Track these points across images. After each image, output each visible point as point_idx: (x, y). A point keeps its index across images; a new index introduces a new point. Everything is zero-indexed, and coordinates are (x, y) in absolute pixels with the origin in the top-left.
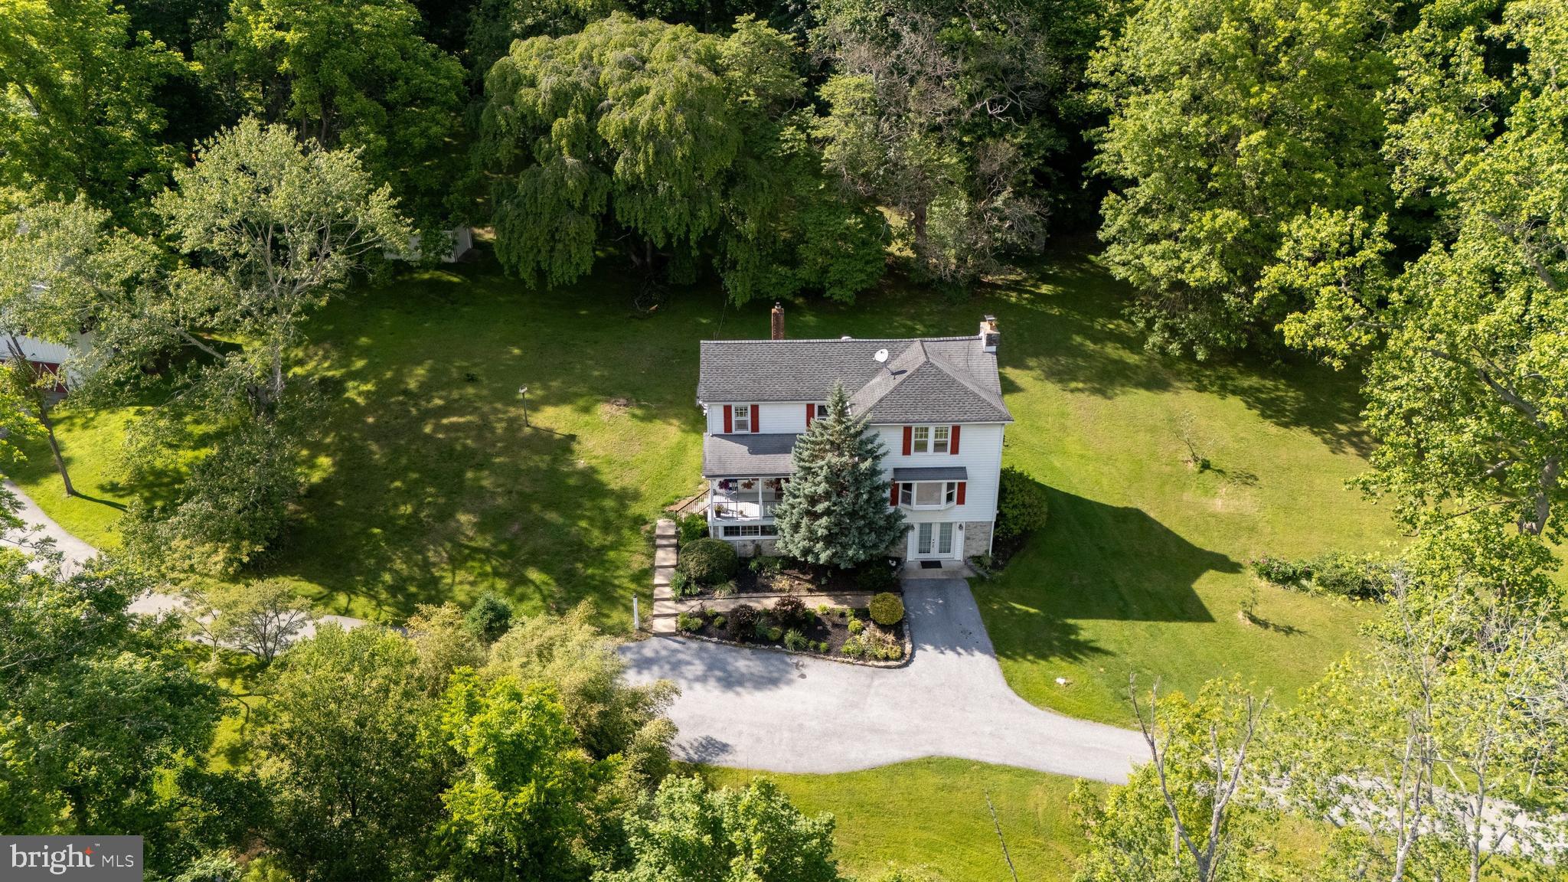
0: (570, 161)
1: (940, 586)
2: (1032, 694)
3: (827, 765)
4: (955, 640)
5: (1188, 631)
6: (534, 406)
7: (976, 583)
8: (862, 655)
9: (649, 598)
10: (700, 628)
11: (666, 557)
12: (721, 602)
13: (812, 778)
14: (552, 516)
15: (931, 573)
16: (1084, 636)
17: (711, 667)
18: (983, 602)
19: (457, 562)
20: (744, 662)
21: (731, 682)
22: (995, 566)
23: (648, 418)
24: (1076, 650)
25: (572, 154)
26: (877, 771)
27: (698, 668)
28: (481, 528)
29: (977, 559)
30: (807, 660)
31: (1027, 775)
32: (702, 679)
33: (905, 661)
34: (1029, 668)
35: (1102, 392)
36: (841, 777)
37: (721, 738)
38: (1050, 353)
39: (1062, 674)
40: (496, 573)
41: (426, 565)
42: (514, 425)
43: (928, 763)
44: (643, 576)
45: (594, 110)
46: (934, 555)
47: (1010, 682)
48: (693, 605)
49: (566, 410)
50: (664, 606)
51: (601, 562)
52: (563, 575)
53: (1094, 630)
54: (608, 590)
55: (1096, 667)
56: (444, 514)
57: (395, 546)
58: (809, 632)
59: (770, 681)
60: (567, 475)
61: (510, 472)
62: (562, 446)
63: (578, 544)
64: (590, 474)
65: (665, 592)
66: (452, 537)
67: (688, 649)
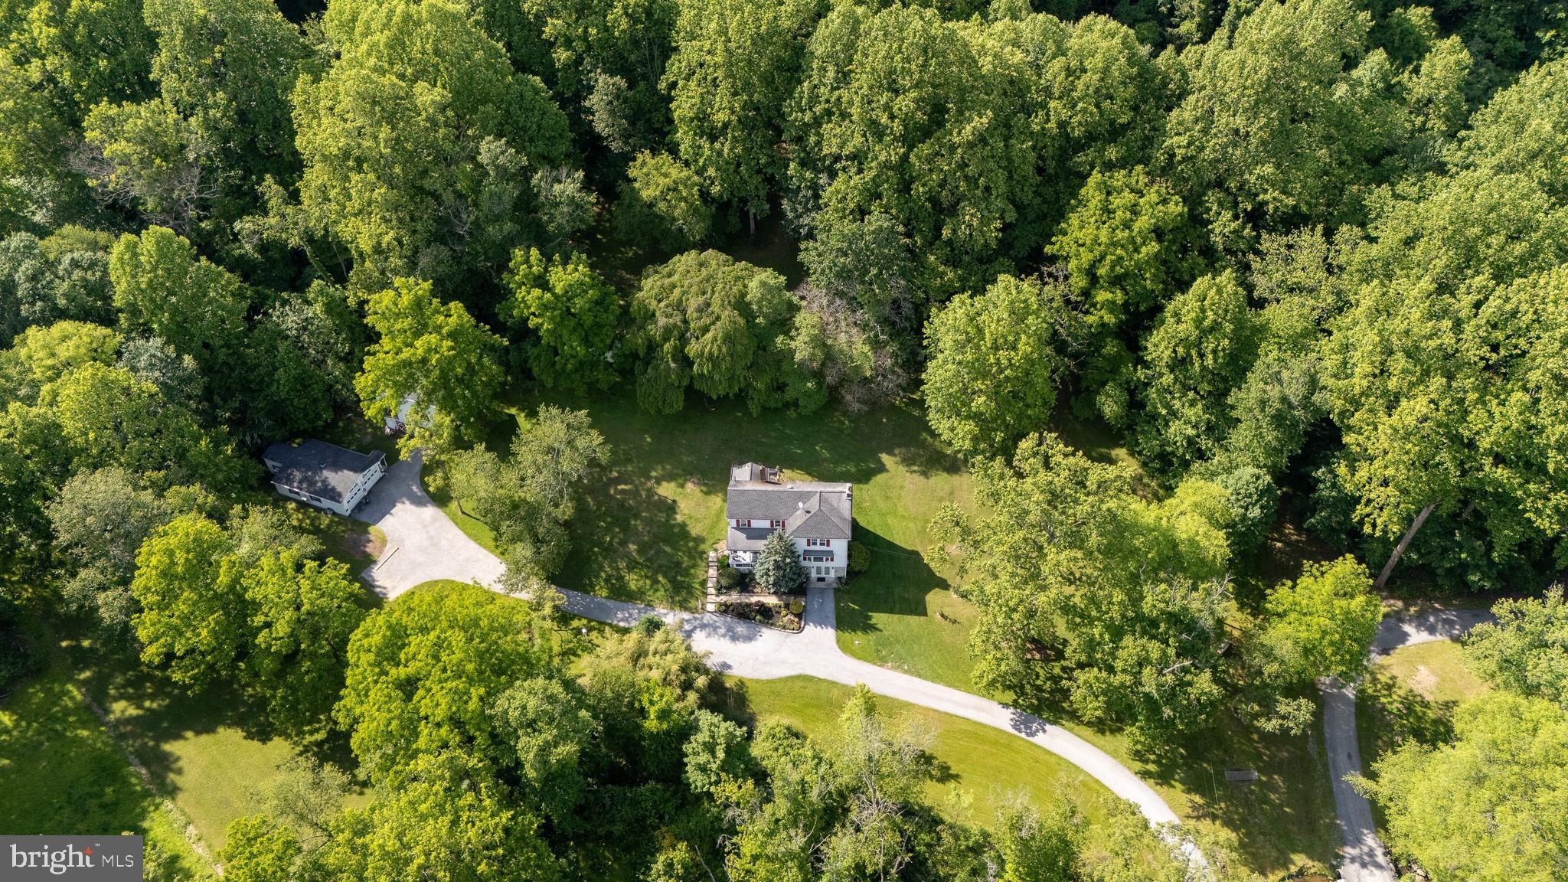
0: (673, 365)
1: (822, 591)
2: (845, 648)
3: (764, 676)
4: (821, 622)
5: (913, 620)
6: (658, 482)
7: (837, 590)
8: (784, 627)
9: (705, 594)
10: (725, 609)
11: (713, 572)
12: (734, 597)
13: (757, 681)
14: (668, 549)
15: (821, 585)
16: (873, 621)
17: (728, 631)
18: (837, 602)
19: (630, 569)
20: (741, 628)
21: (735, 638)
22: (846, 584)
23: (707, 493)
24: (868, 627)
25: (674, 361)
26: (781, 680)
27: (722, 631)
28: (639, 552)
29: (840, 578)
30: (764, 630)
31: (834, 683)
32: (724, 636)
33: (800, 630)
34: (847, 636)
35: (925, 474)
36: (768, 681)
37: (729, 663)
38: (907, 445)
39: (858, 639)
40: (647, 577)
41: (618, 570)
42: (651, 492)
43: (799, 677)
44: (704, 583)
45: (683, 340)
46: (823, 575)
47: (838, 642)
48: (723, 598)
49: (673, 485)
50: (711, 598)
51: (688, 575)
52: (673, 581)
53: (878, 618)
54: (689, 589)
55: (873, 636)
56: (623, 543)
57: (605, 558)
58: (765, 615)
59: (749, 638)
60: (673, 526)
61: (649, 522)
62: (671, 508)
63: (678, 564)
64: (683, 526)
65: (712, 591)
66: (628, 556)
67: (719, 620)
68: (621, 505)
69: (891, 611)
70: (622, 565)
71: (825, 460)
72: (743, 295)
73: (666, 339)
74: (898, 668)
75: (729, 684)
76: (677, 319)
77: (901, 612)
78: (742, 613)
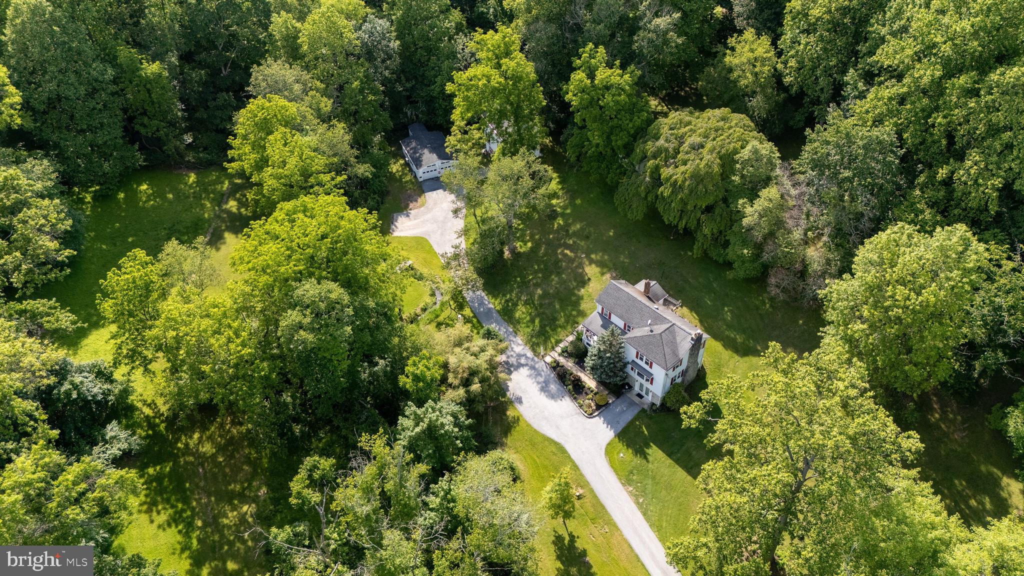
1: (632, 404)
2: (610, 452)
3: (535, 426)
4: (610, 423)
5: (681, 473)
6: (591, 262)
7: (643, 410)
8: (581, 406)
9: (553, 349)
10: (556, 367)
11: (571, 338)
12: (569, 364)
13: (529, 425)
14: (557, 307)
15: (637, 399)
16: (649, 451)
17: (544, 382)
18: (637, 418)
19: (526, 303)
20: (554, 387)
21: (544, 389)
22: (655, 411)
24: (641, 452)
25: (649, 176)
26: (544, 436)
27: (541, 379)
28: (540, 297)
29: (653, 404)
30: (567, 398)
32: (538, 383)
33: (591, 416)
34: (619, 445)
36: (535, 431)
37: (523, 400)
39: (625, 454)
40: (530, 314)
41: (519, 299)
42: (581, 266)
43: (556, 444)
44: (558, 342)
45: (666, 163)
46: (643, 393)
47: (609, 444)
48: (562, 360)
49: (598, 270)
50: (555, 355)
51: (554, 330)
52: (543, 327)
53: (655, 452)
54: (547, 339)
55: (638, 460)
56: (537, 285)
57: (518, 287)
58: (577, 389)
59: (552, 397)
60: (575, 295)
61: (563, 282)
62: (583, 282)
63: (555, 319)
64: (581, 298)
65: (559, 349)
66: (532, 295)
67: (546, 371)
68: (557, 261)
69: (670, 455)
70: (524, 298)
71: (724, 320)
72: (735, 152)
73: (655, 157)
74: (635, 497)
75: (510, 413)
76: (671, 146)
77: (678, 461)
78: (562, 375)
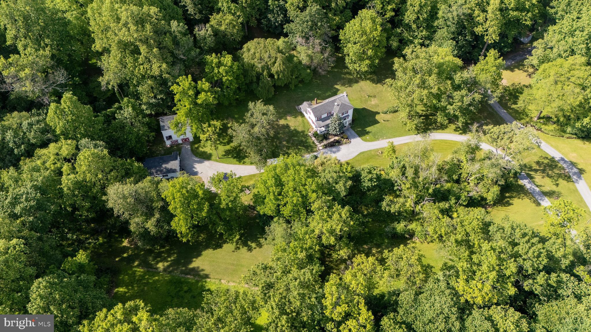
0: (269, 79)
1: (348, 129)
2: (366, 140)
3: (351, 158)
4: (354, 137)
5: (377, 125)
6: (278, 121)
7: (351, 127)
8: (346, 143)
9: (316, 145)
10: (326, 146)
11: (313, 139)
12: (325, 142)
13: (350, 160)
14: (296, 138)
15: (346, 128)
16: (367, 131)
17: (331, 151)
18: (354, 130)
20: (334, 149)
21: (334, 152)
23: (296, 117)
24: (368, 133)
25: (269, 78)
26: (356, 156)
27: (329, 152)
28: (287, 143)
29: (350, 124)
30: (341, 147)
31: (370, 150)
32: (331, 153)
33: (350, 142)
34: (364, 137)
35: (350, 86)
36: (354, 158)
37: (339, 159)
38: (340, 81)
39: (367, 137)
40: (295, 149)
41: (285, 151)
42: (278, 125)
43: (360, 153)
44: (313, 143)
45: (269, 69)
46: (345, 125)
47: (363, 140)
48: (322, 144)
49: (283, 120)
50: (319, 145)
51: (307, 143)
52: (304, 146)
53: (368, 129)
54: (310, 146)
55: (370, 134)
56: (280, 143)
57: (278, 149)
58: (337, 143)
59: (339, 151)
60: (292, 131)
61: (284, 133)
62: (288, 126)
63: (302, 141)
64: (295, 130)
65: (317, 143)
66: (284, 146)
67: (326, 150)
69: (370, 126)
70: (285, 149)
71: (321, 94)
72: (278, 48)
73: (263, 71)
74: (383, 139)
76: (263, 63)
77: (373, 125)
78: (332, 145)
